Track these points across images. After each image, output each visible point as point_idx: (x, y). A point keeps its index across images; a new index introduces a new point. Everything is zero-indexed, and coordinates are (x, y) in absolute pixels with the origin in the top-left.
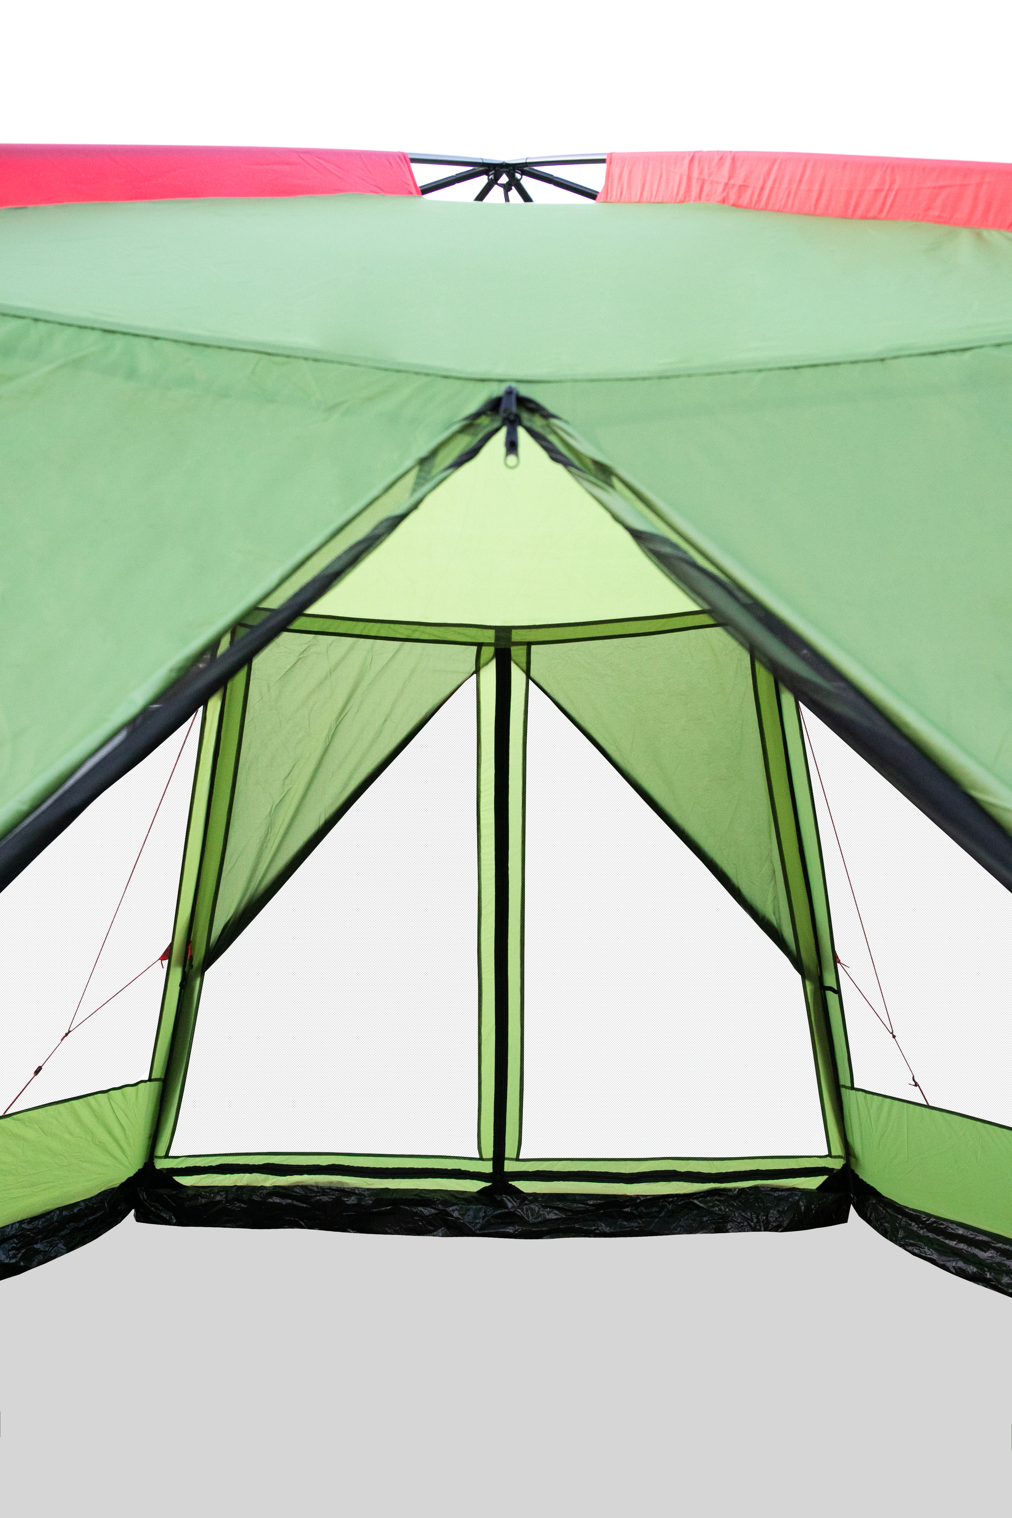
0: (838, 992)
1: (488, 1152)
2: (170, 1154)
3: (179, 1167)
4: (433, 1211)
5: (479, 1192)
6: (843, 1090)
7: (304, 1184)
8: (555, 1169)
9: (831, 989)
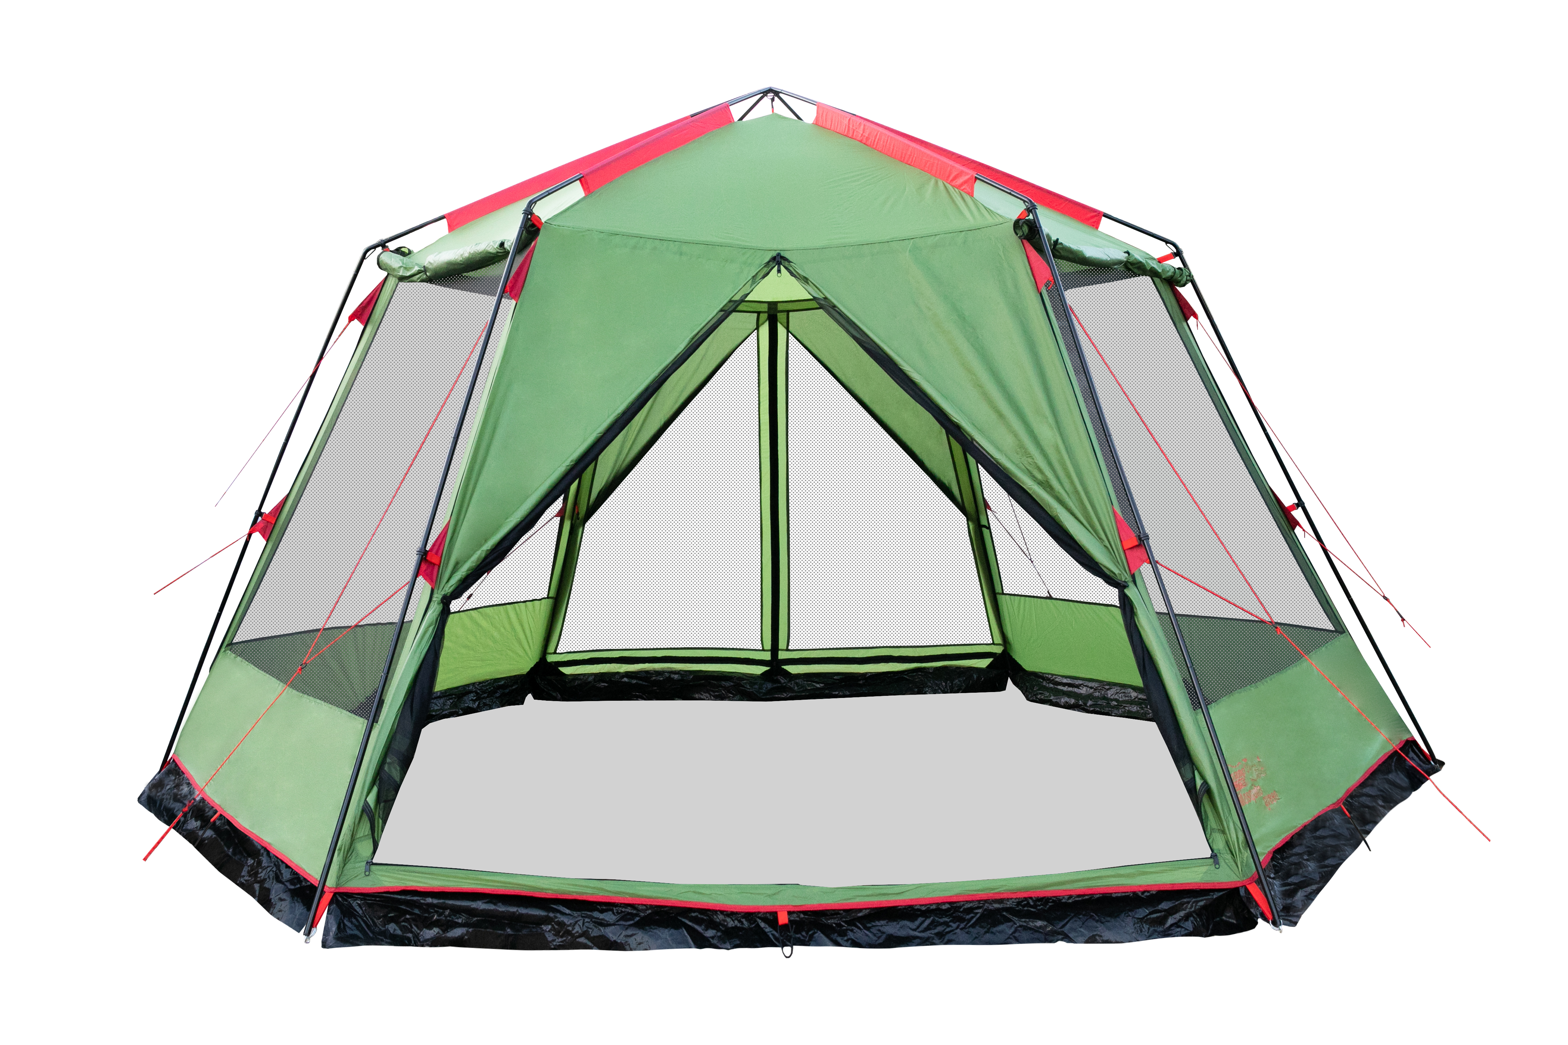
0: (989, 528)
1: (768, 646)
2: (558, 651)
3: (563, 660)
4: (732, 684)
5: (763, 674)
6: (998, 596)
7: (646, 670)
8: (812, 656)
9: (985, 526)
